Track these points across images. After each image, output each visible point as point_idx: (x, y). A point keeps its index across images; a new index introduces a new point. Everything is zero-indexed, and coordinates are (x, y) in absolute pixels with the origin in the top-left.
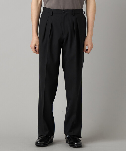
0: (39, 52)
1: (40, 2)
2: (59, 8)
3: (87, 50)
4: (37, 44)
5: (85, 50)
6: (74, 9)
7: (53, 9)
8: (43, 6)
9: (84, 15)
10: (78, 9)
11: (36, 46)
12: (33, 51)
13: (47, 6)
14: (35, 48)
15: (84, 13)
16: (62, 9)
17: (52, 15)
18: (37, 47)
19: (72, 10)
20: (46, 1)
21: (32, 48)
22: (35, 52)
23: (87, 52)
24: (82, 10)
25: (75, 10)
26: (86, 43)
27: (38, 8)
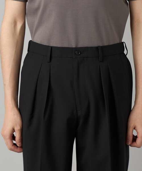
0: (21, 147)
1: (22, 27)
2: (66, 45)
3: (135, 138)
4: (18, 128)
5: (130, 138)
6: (101, 45)
7: (52, 47)
8: (28, 38)
9: (125, 56)
10: (112, 43)
11: (14, 133)
12: (7, 144)
13: (38, 40)
14: (13, 138)
15: (125, 52)
16: (74, 46)
17: (49, 60)
18: (17, 135)
19: (97, 48)
20: (35, 27)
21: (5, 138)
22: (13, 148)
23: (134, 144)
24: (121, 46)
25: (103, 48)
26: (131, 124)
27: (17, 42)
